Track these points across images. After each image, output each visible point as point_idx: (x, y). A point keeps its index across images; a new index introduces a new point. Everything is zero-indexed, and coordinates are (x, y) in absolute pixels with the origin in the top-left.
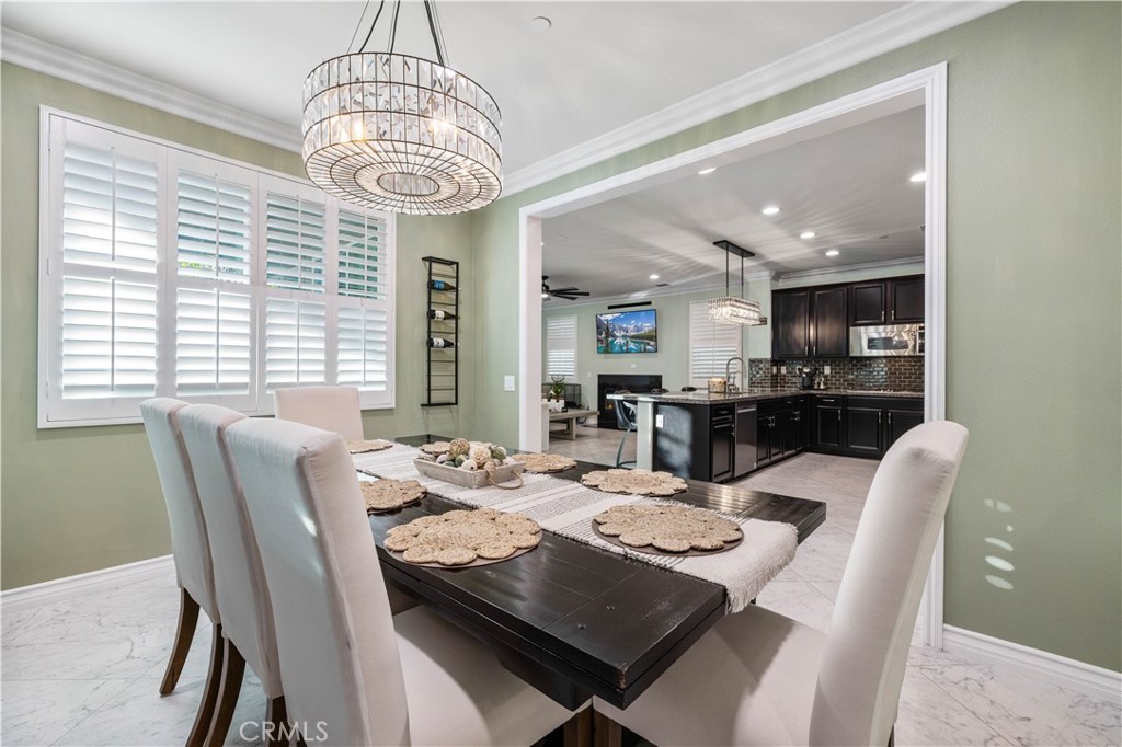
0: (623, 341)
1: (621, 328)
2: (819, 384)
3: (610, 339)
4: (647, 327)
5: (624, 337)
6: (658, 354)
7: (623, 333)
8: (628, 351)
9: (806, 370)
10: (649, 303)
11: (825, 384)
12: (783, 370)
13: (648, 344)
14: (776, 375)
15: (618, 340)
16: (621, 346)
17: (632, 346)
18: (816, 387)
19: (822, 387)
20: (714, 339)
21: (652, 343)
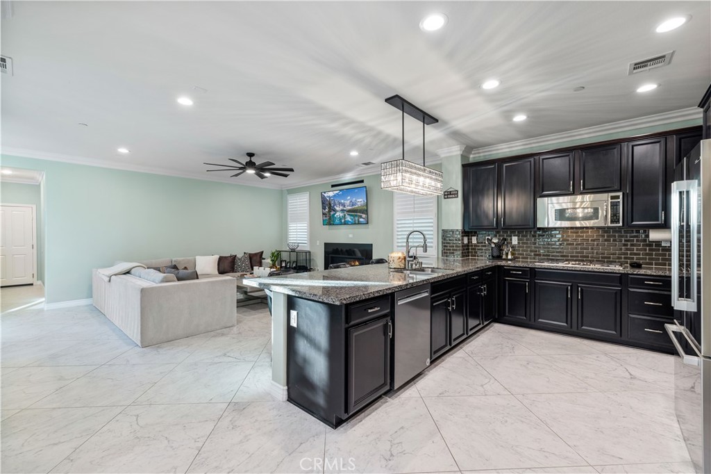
0: (341, 215)
1: (340, 203)
2: (507, 254)
3: (332, 213)
4: (360, 201)
5: (342, 211)
6: (370, 226)
7: (341, 207)
8: (346, 223)
9: (495, 241)
10: (362, 181)
11: (512, 254)
12: (474, 240)
13: (361, 217)
14: (468, 245)
15: (338, 214)
16: (340, 219)
17: (349, 218)
18: (504, 257)
19: (510, 257)
20: (414, 212)
21: (364, 216)
